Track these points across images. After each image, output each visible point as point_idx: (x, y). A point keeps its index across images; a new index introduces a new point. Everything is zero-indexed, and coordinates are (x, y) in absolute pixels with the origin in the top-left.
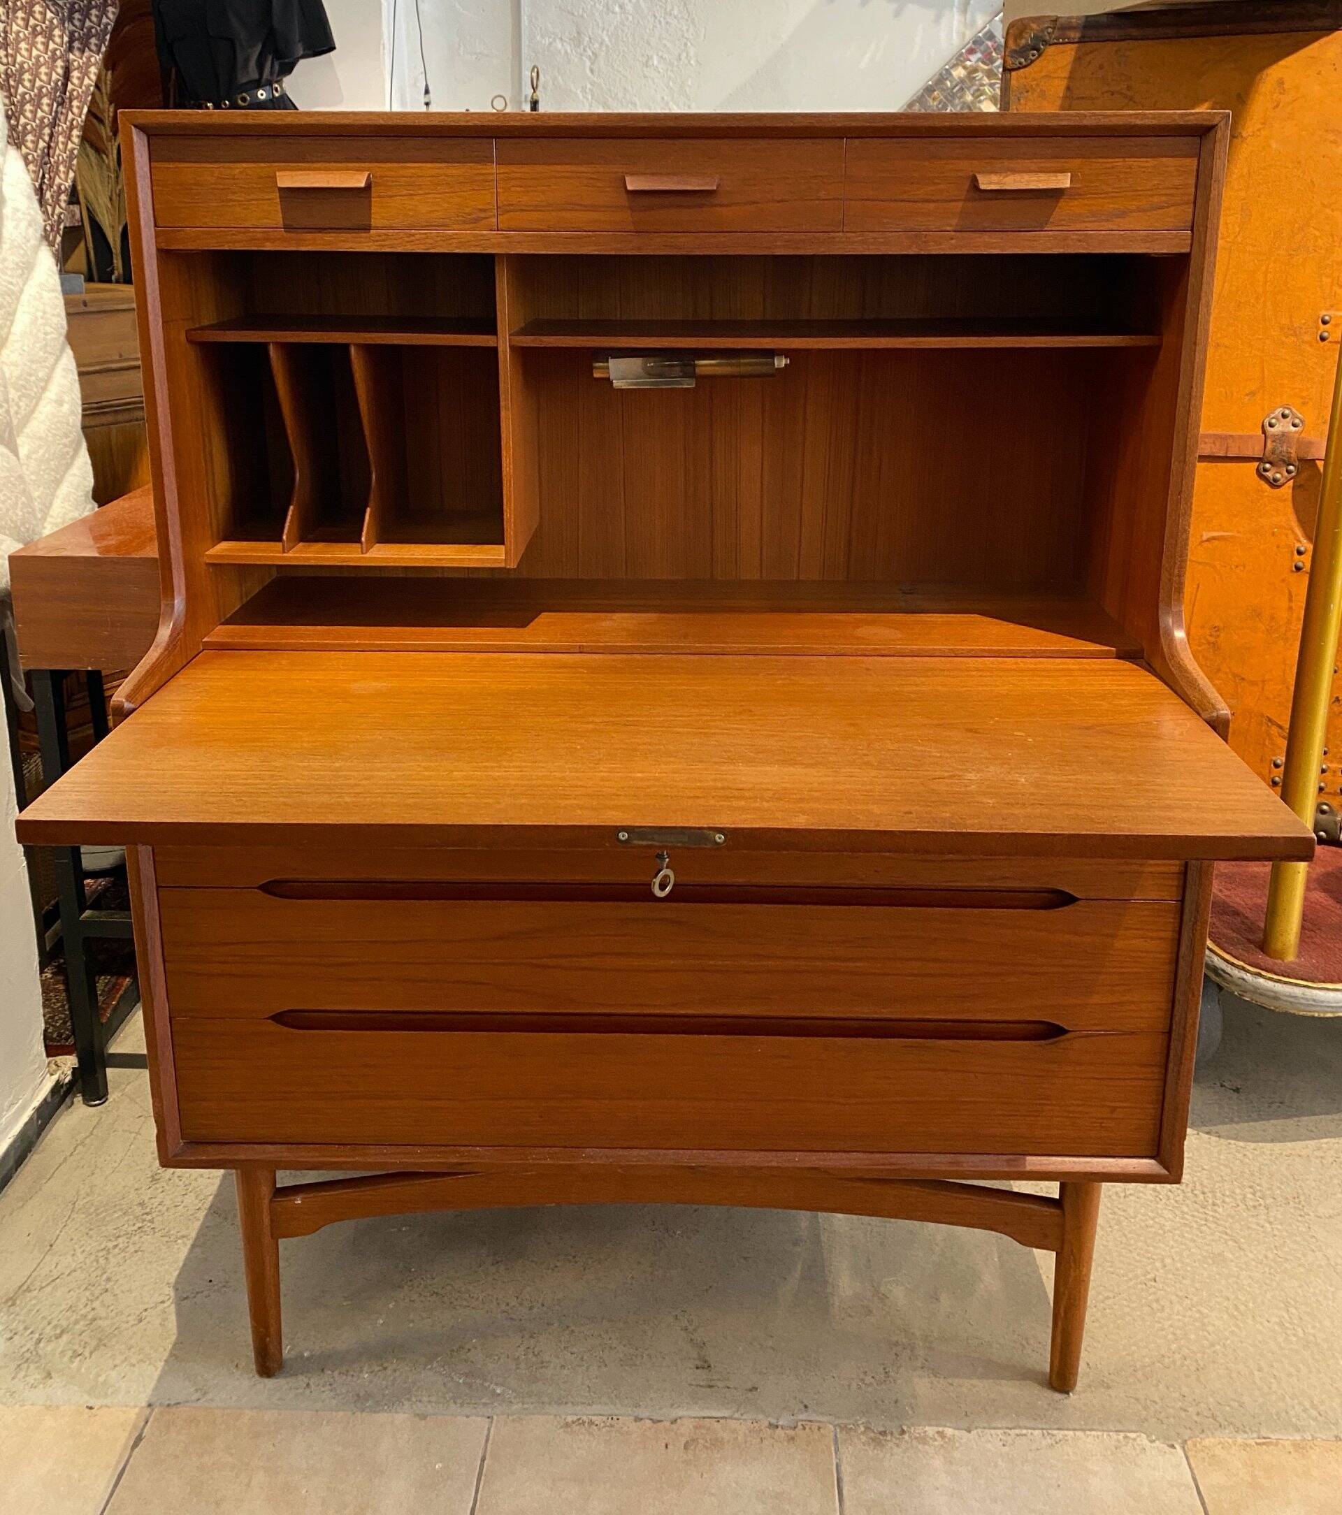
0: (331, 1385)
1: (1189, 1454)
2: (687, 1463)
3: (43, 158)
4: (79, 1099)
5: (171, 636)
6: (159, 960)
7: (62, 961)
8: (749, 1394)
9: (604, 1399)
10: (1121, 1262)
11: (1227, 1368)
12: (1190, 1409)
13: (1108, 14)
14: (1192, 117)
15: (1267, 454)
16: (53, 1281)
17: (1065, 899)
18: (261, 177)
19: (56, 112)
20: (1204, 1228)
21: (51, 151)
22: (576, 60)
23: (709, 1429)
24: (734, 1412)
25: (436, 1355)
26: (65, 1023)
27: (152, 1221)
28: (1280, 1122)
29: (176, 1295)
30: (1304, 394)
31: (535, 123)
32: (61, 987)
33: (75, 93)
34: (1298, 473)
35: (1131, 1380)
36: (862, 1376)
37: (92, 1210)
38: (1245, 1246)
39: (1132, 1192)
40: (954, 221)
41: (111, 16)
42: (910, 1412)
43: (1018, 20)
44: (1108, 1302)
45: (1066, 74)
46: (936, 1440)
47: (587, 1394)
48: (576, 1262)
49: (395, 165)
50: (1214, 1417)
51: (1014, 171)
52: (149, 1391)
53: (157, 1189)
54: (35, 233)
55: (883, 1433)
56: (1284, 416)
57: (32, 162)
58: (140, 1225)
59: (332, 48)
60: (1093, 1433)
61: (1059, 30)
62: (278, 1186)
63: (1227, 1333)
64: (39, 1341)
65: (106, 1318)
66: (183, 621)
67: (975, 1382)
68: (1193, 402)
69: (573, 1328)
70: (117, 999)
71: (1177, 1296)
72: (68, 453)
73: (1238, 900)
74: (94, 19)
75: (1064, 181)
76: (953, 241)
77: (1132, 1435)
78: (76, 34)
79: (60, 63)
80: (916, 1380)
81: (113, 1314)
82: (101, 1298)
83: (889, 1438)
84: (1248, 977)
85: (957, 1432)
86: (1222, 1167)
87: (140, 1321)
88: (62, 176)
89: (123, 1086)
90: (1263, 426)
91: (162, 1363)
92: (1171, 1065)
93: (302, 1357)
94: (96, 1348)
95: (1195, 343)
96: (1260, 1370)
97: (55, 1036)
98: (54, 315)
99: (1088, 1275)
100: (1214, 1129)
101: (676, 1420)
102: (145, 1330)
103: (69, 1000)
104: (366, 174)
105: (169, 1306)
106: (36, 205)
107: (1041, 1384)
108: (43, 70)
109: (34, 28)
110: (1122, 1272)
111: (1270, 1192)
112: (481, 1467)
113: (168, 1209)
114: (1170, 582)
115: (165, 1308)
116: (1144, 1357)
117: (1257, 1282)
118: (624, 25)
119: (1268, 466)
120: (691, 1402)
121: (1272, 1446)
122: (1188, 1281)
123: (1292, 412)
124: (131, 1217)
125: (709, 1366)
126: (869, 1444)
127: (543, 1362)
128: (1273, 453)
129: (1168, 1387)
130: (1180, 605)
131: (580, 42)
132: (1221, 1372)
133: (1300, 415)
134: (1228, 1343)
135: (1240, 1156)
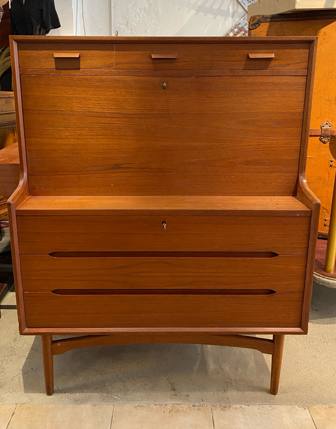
0: (68, 397)
1: (310, 411)
2: (170, 417)
5: (23, 184)
6: (20, 275)
8: (187, 397)
9: (146, 399)
10: (288, 358)
11: (319, 387)
12: (310, 398)
13: (278, 14)
14: (307, 38)
15: (322, 134)
17: (275, 255)
18: (49, 55)
20: (310, 348)
22: (127, 30)
23: (176, 407)
24: (182, 402)
25: (97, 388)
27: (15, 352)
28: (329, 319)
29: (23, 373)
30: (332, 118)
31: (127, 39)
34: (330, 139)
35: (293, 391)
36: (218, 391)
38: (322, 353)
39: (290, 339)
40: (242, 67)
41: (1, 14)
42: (232, 401)
43: (253, 16)
44: (285, 369)
45: (266, 31)
46: (239, 409)
47: (141, 398)
48: (136, 361)
49: (87, 51)
50: (316, 401)
51: (259, 53)
52: (16, 399)
53: (16, 343)
55: (225, 407)
56: (327, 124)
58: (12, 353)
59: (60, 26)
60: (283, 406)
61: (264, 19)
62: (53, 340)
63: (318, 377)
65: (3, 379)
66: (26, 180)
67: (249, 392)
68: (308, 117)
69: (136, 379)
70: (3, 290)
71: (304, 367)
75: (273, 56)
76: (242, 72)
77: (294, 406)
80: (233, 392)
81: (5, 378)
82: (1, 374)
83: (226, 408)
84: (321, 278)
85: (245, 406)
86: (314, 331)
87: (12, 380)
89: (5, 314)
90: (321, 127)
92: (304, 301)
93: (59, 389)
95: (309, 100)
96: (328, 387)
99: (281, 361)
100: (311, 321)
101: (166, 405)
102: (14, 383)
104: (79, 53)
105: (21, 376)
107: (267, 392)
110: (288, 361)
111: (327, 338)
112: (112, 419)
113: (19, 348)
114: (302, 167)
115: (19, 376)
116: (296, 384)
117: (326, 363)
118: (140, 21)
119: (322, 138)
120: (170, 400)
121: (333, 408)
122: (307, 363)
123: (329, 123)
124: (9, 351)
125: (175, 389)
126: (221, 410)
127: (128, 389)
128: (324, 134)
129: (303, 393)
130: (305, 173)
131: (128, 25)
132: (317, 388)
133: (331, 124)
134: (319, 380)
135: (319, 328)
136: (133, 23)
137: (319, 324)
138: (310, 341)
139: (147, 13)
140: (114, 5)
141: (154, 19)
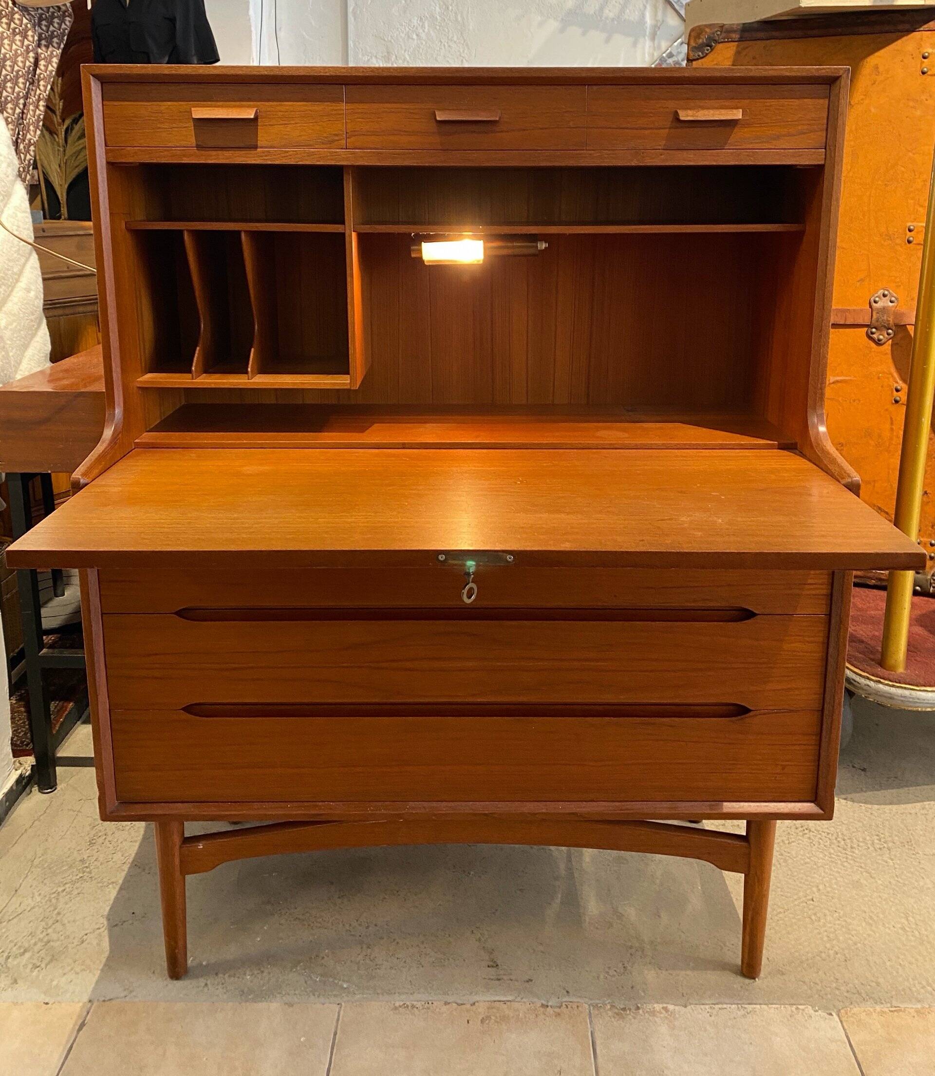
0: (223, 984)
1: (843, 1019)
2: (483, 1033)
3: (18, 121)
4: (35, 789)
5: (113, 435)
6: (103, 667)
7: (23, 692)
8: (527, 985)
9: (422, 990)
10: (788, 888)
11: (867, 959)
12: (842, 988)
13: (758, 22)
14: (824, 71)
15: (873, 322)
16: (18, 915)
17: (747, 615)
18: (181, 112)
19: (29, 89)
20: (845, 864)
21: (24, 116)
23: (498, 1009)
24: (516, 997)
25: (299, 962)
26: (26, 734)
27: (90, 872)
28: (896, 791)
29: (108, 924)
30: (898, 280)
31: (373, 74)
32: (23, 709)
33: (42, 76)
34: (894, 335)
35: (800, 969)
36: (607, 970)
37: (46, 866)
38: (875, 876)
39: (793, 840)
40: (663, 143)
41: (68, 23)
42: (643, 994)
43: (696, 27)
44: (781, 915)
45: (730, 63)
46: (661, 1013)
47: (410, 987)
48: (399, 895)
49: (275, 103)
50: (859, 994)
51: (703, 108)
52: (90, 989)
53: (94, 850)
54: (12, 172)
55: (624, 1009)
56: (884, 296)
57: (11, 123)
58: (81, 875)
59: (219, 60)
60: (774, 1006)
61: (725, 33)
62: (186, 835)
63: (865, 935)
64: (8, 957)
65: (58, 940)
66: (121, 427)
67: (689, 972)
69: (398, 941)
70: (64, 717)
71: (829, 911)
72: (34, 326)
73: (861, 632)
74: (56, 25)
75: (738, 115)
76: (663, 156)
77: (801, 1007)
78: (43, 35)
79: (31, 54)
80: (646, 972)
81: (62, 937)
82: (54, 926)
83: (628, 1012)
84: (872, 684)
85: (677, 1008)
86: (856, 822)
87: (83, 942)
88: (32, 133)
89: (67, 780)
90: (870, 303)
91: (99, 972)
92: (824, 733)
93: (201, 965)
94: (51, 961)
95: (829, 226)
96: (889, 961)
97: (18, 743)
98: (25, 229)
99: (767, 891)
100: (849, 796)
101: (474, 1004)
102: (86, 948)
103: (29, 718)
104: (255, 109)
105: (103, 932)
106: (14, 153)
107: (736, 973)
108: (20, 59)
109: (14, 30)
110: (789, 895)
111: (890, 839)
112: (334, 1039)
113: (101, 864)
114: (815, 393)
115: (100, 933)
116: (808, 953)
117: (885, 900)
118: (419, 47)
119: (874, 330)
120: (485, 990)
121: (901, 1013)
122: (836, 900)
123: (889, 292)
124: (75, 870)
125: (497, 965)
126: (614, 1017)
127: (377, 965)
128: (877, 321)
129: (825, 974)
130: (823, 409)
131: (389, 59)
132: (863, 962)
133: (895, 295)
134: (866, 942)
135: (868, 814)
136: (403, 52)
137: (871, 803)
138: (846, 847)
139: (438, 28)
140: (353, 10)
141: (455, 42)
